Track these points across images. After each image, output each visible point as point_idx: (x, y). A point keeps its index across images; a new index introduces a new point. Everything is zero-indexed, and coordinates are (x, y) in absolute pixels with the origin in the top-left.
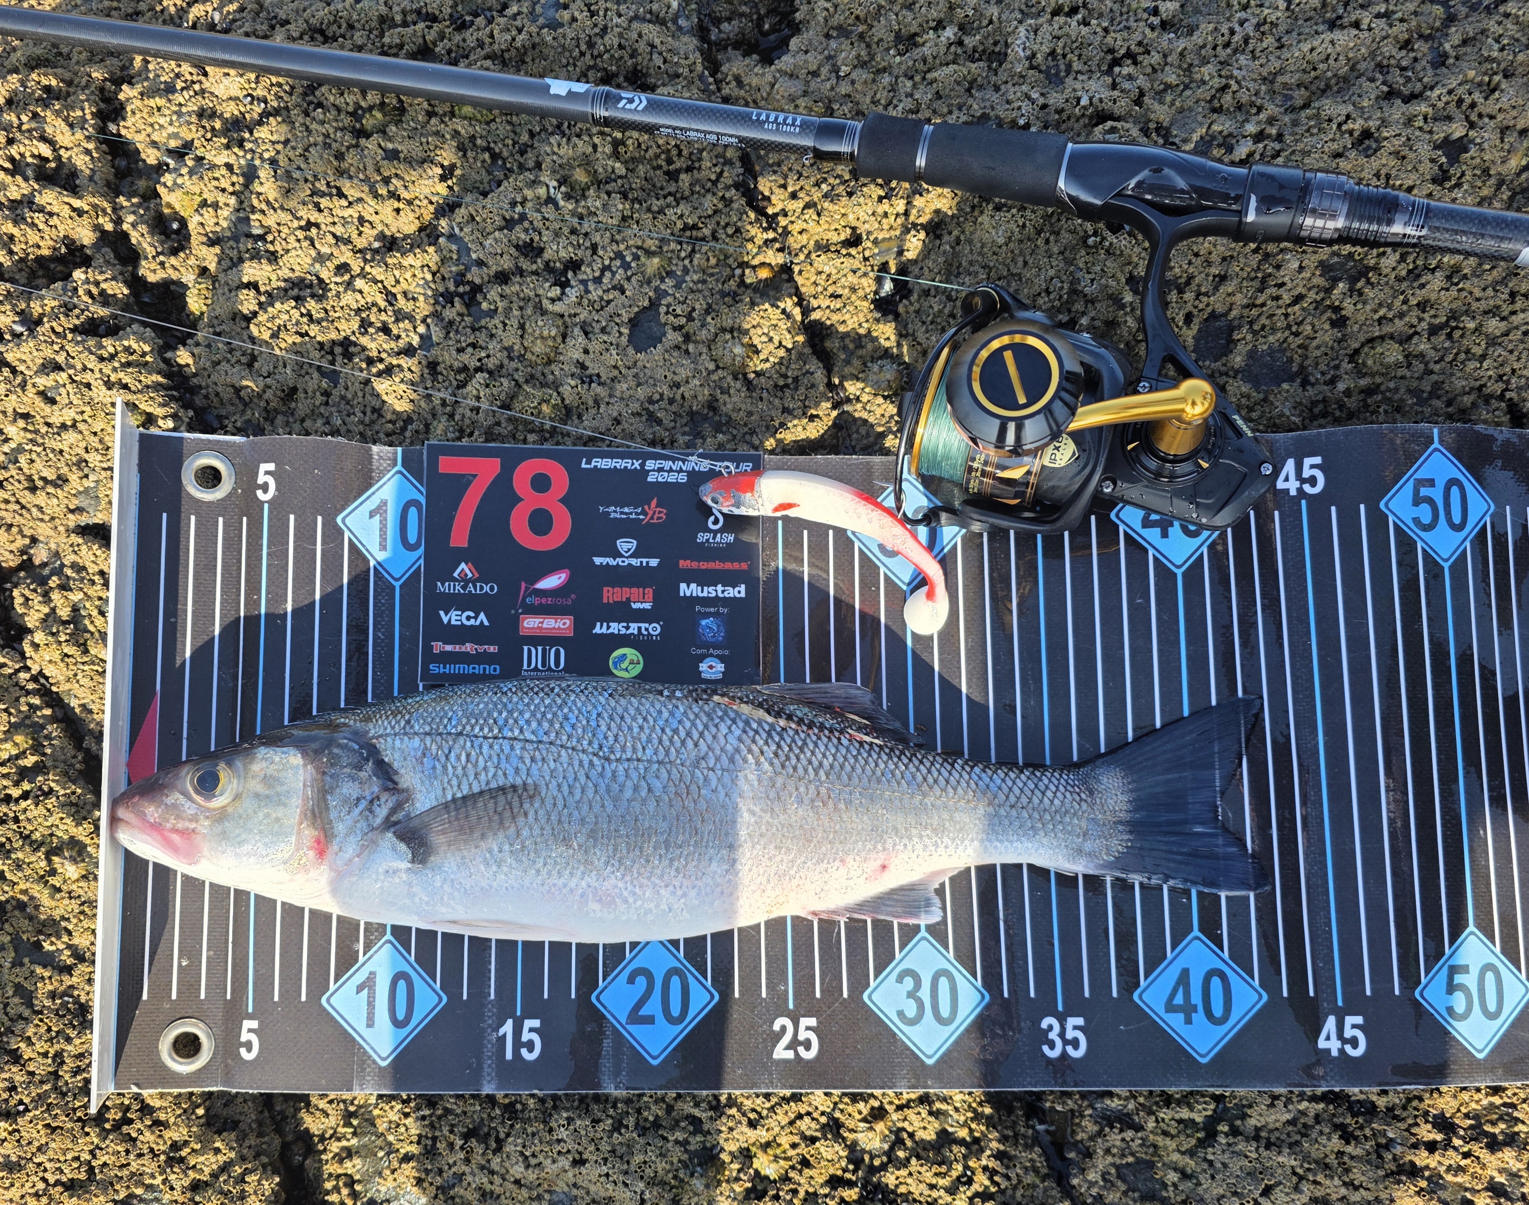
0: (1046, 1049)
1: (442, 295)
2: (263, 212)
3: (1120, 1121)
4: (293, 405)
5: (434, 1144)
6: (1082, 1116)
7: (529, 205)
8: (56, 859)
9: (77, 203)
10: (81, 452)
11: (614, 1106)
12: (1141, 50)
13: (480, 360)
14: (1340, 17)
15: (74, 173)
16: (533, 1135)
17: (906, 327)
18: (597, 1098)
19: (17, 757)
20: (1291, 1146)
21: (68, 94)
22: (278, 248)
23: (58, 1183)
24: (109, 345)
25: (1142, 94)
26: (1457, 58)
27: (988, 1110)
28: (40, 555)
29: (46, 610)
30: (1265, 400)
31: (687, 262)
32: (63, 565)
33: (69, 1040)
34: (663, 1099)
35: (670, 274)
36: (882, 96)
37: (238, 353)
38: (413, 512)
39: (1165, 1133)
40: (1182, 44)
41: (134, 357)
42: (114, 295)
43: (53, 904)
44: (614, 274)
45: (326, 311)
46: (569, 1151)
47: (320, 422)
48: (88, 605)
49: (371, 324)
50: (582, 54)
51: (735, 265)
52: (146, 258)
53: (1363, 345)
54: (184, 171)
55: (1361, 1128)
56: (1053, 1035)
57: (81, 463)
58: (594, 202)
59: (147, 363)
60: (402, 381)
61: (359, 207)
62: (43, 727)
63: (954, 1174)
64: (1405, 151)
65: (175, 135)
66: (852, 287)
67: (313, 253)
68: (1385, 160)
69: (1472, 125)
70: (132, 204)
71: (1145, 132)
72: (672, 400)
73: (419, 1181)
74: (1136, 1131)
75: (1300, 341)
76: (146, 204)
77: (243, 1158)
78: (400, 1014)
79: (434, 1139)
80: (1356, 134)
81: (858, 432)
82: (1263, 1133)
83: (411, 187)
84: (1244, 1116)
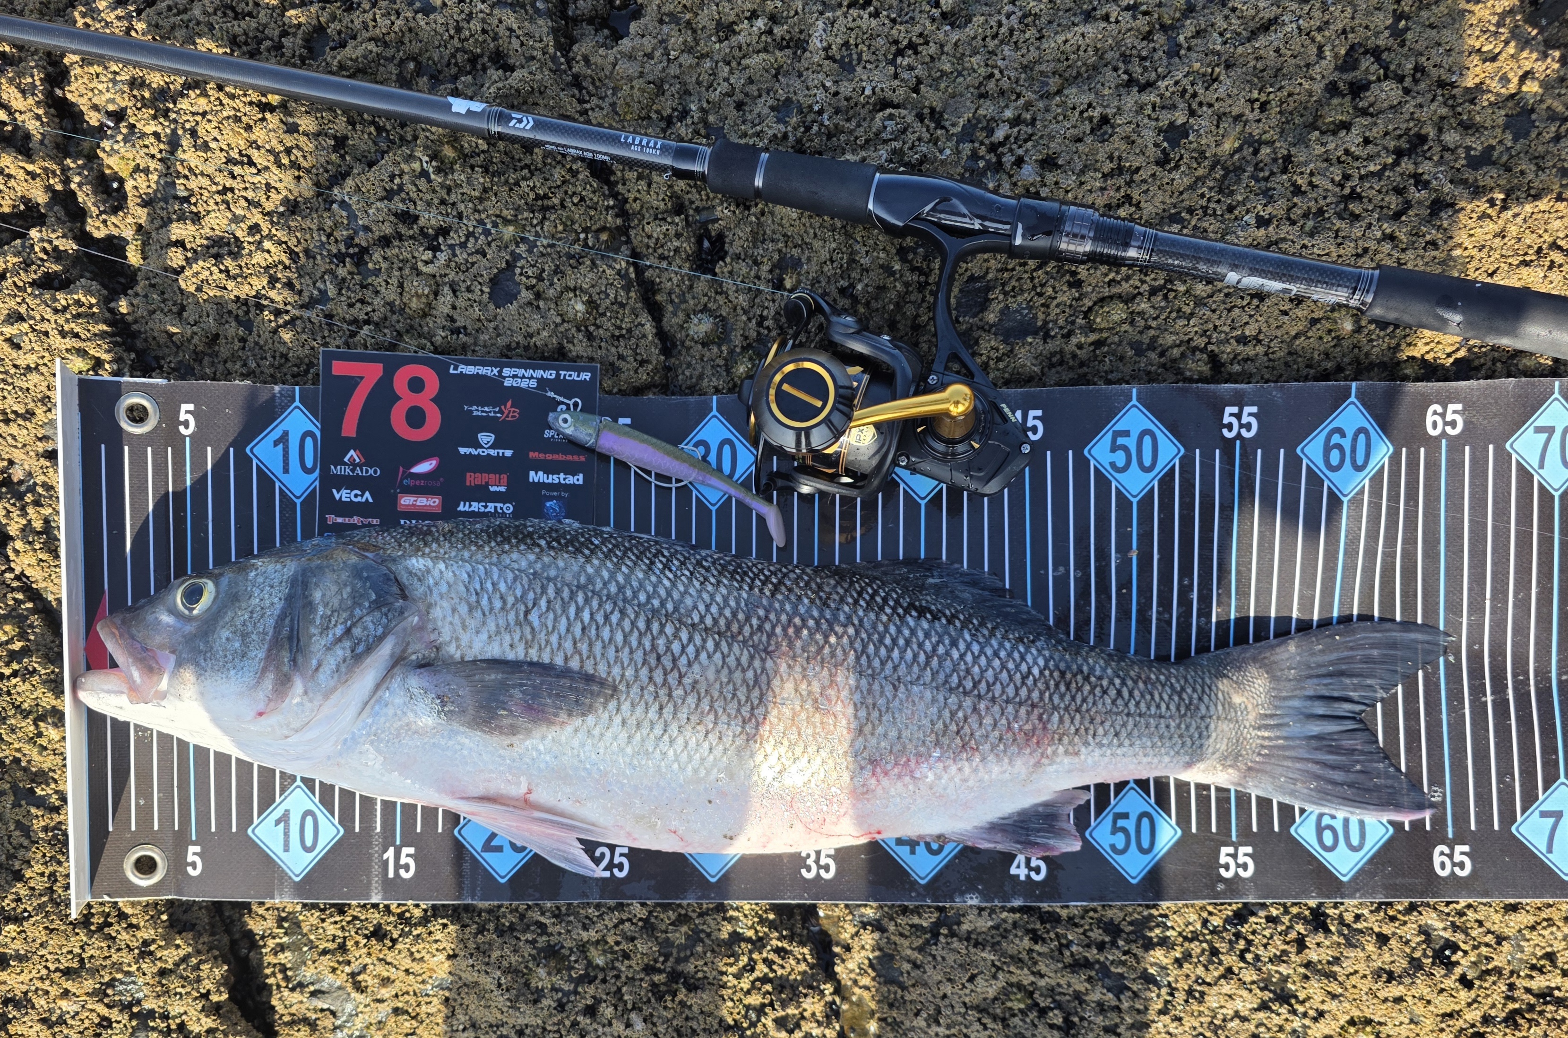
0: (804, 872)
1: (335, 256)
2: (186, 177)
3: (871, 924)
4: (217, 348)
5: (345, 943)
6: (845, 922)
7: (406, 177)
8: (42, 724)
9: (30, 167)
10: (45, 389)
11: (479, 915)
12: (922, 41)
13: (367, 314)
14: (1094, 9)
15: (28, 136)
16: (418, 937)
17: (720, 285)
18: (466, 909)
19: (7, 642)
20: (993, 945)
21: (21, 60)
22: (201, 209)
23: (57, 970)
24: (62, 299)
25: (919, 81)
26: (1189, 49)
27: (771, 916)
28: (17, 474)
29: (24, 522)
30: (1011, 352)
31: (538, 229)
32: (35, 485)
33: (60, 863)
35: (523, 240)
36: (704, 78)
37: (170, 303)
38: (309, 442)
40: (955, 36)
41: (82, 310)
42: (66, 251)
43: (42, 759)
44: (477, 239)
45: (240, 267)
47: (238, 365)
49: (278, 280)
50: (452, 37)
51: (580, 230)
52: (91, 216)
53: (1095, 304)
54: (120, 137)
56: (810, 862)
58: (459, 176)
59: (94, 313)
60: (304, 331)
61: (266, 175)
62: (27, 618)
63: (741, 965)
64: (1134, 137)
65: (112, 101)
66: (677, 250)
67: (230, 215)
68: (1117, 144)
69: (1192, 113)
70: (79, 166)
71: (920, 117)
72: (527, 348)
73: (334, 970)
74: (883, 932)
75: (1043, 300)
76: (90, 166)
77: (199, 952)
78: (309, 843)
79: (345, 938)
80: (1096, 120)
81: (683, 374)
82: (973, 936)
83: (309, 157)
84: (959, 922)
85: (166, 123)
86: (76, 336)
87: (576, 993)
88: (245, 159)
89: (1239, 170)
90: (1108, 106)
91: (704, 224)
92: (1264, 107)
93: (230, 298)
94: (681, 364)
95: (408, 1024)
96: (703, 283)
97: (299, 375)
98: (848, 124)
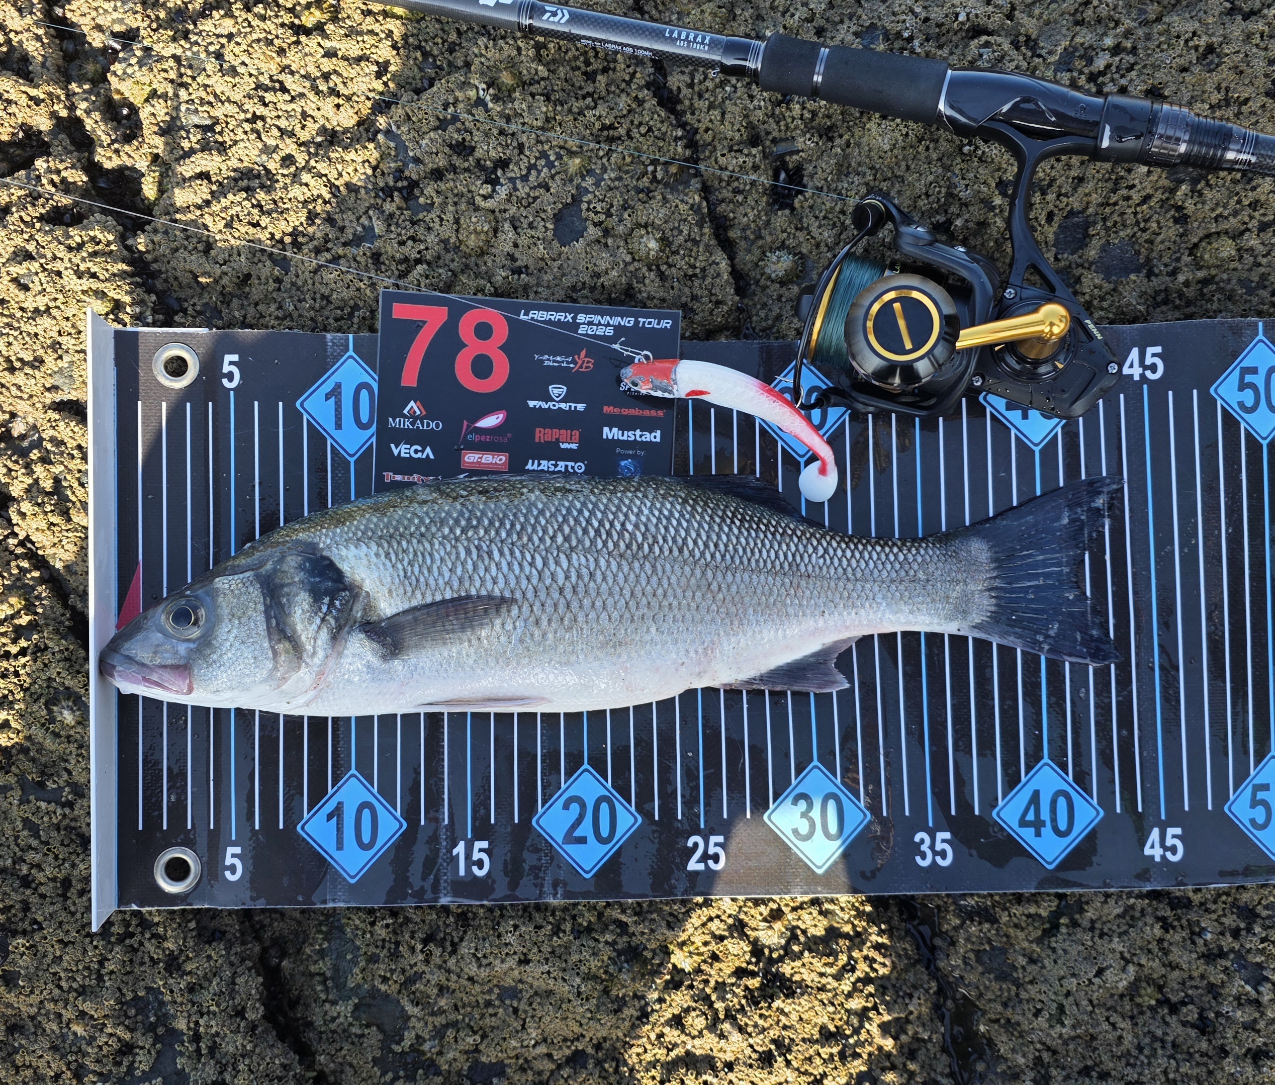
0: (918, 859)
1: (382, 189)
2: (210, 103)
3: (979, 914)
4: (247, 289)
5: (397, 947)
6: (947, 911)
7: (461, 106)
8: (55, 708)
9: (33, 92)
10: (55, 335)
11: (553, 914)
13: (419, 252)
15: (25, 59)
16: (485, 938)
17: (801, 220)
18: (538, 907)
19: (13, 617)
20: (1120, 935)
22: (227, 139)
24: (76, 235)
27: (868, 908)
28: (18, 428)
29: (30, 481)
30: (1115, 290)
31: (605, 160)
32: (41, 439)
33: (74, 866)
34: (595, 908)
35: (590, 172)
37: (195, 240)
38: (364, 395)
39: (1016, 926)
41: (100, 247)
42: (75, 183)
43: (54, 747)
44: (539, 172)
45: (275, 202)
46: (515, 953)
47: (273, 307)
48: (69, 477)
49: (317, 215)
51: (648, 162)
52: (101, 145)
53: (1201, 240)
54: (133, 61)
55: (1179, 919)
56: (925, 848)
57: (55, 346)
58: (520, 105)
59: (112, 251)
61: (301, 102)
62: (33, 588)
63: (840, 963)
64: (1243, 67)
65: (121, 21)
66: (753, 183)
67: (260, 145)
68: (1224, 74)
70: (85, 91)
71: (1016, 45)
72: (593, 289)
73: (385, 980)
74: (992, 923)
75: (1146, 236)
76: (96, 90)
77: (232, 964)
78: (366, 839)
79: (397, 944)
80: (1201, 50)
81: (757, 315)
82: (1098, 925)
83: (349, 84)
84: (1082, 911)
85: (188, 46)
86: (94, 276)
88: (277, 85)
90: (1213, 34)
91: (781, 157)
93: (264, 236)
94: (755, 305)
95: (470, 1040)
96: (781, 218)
97: (342, 318)
98: (939, 53)
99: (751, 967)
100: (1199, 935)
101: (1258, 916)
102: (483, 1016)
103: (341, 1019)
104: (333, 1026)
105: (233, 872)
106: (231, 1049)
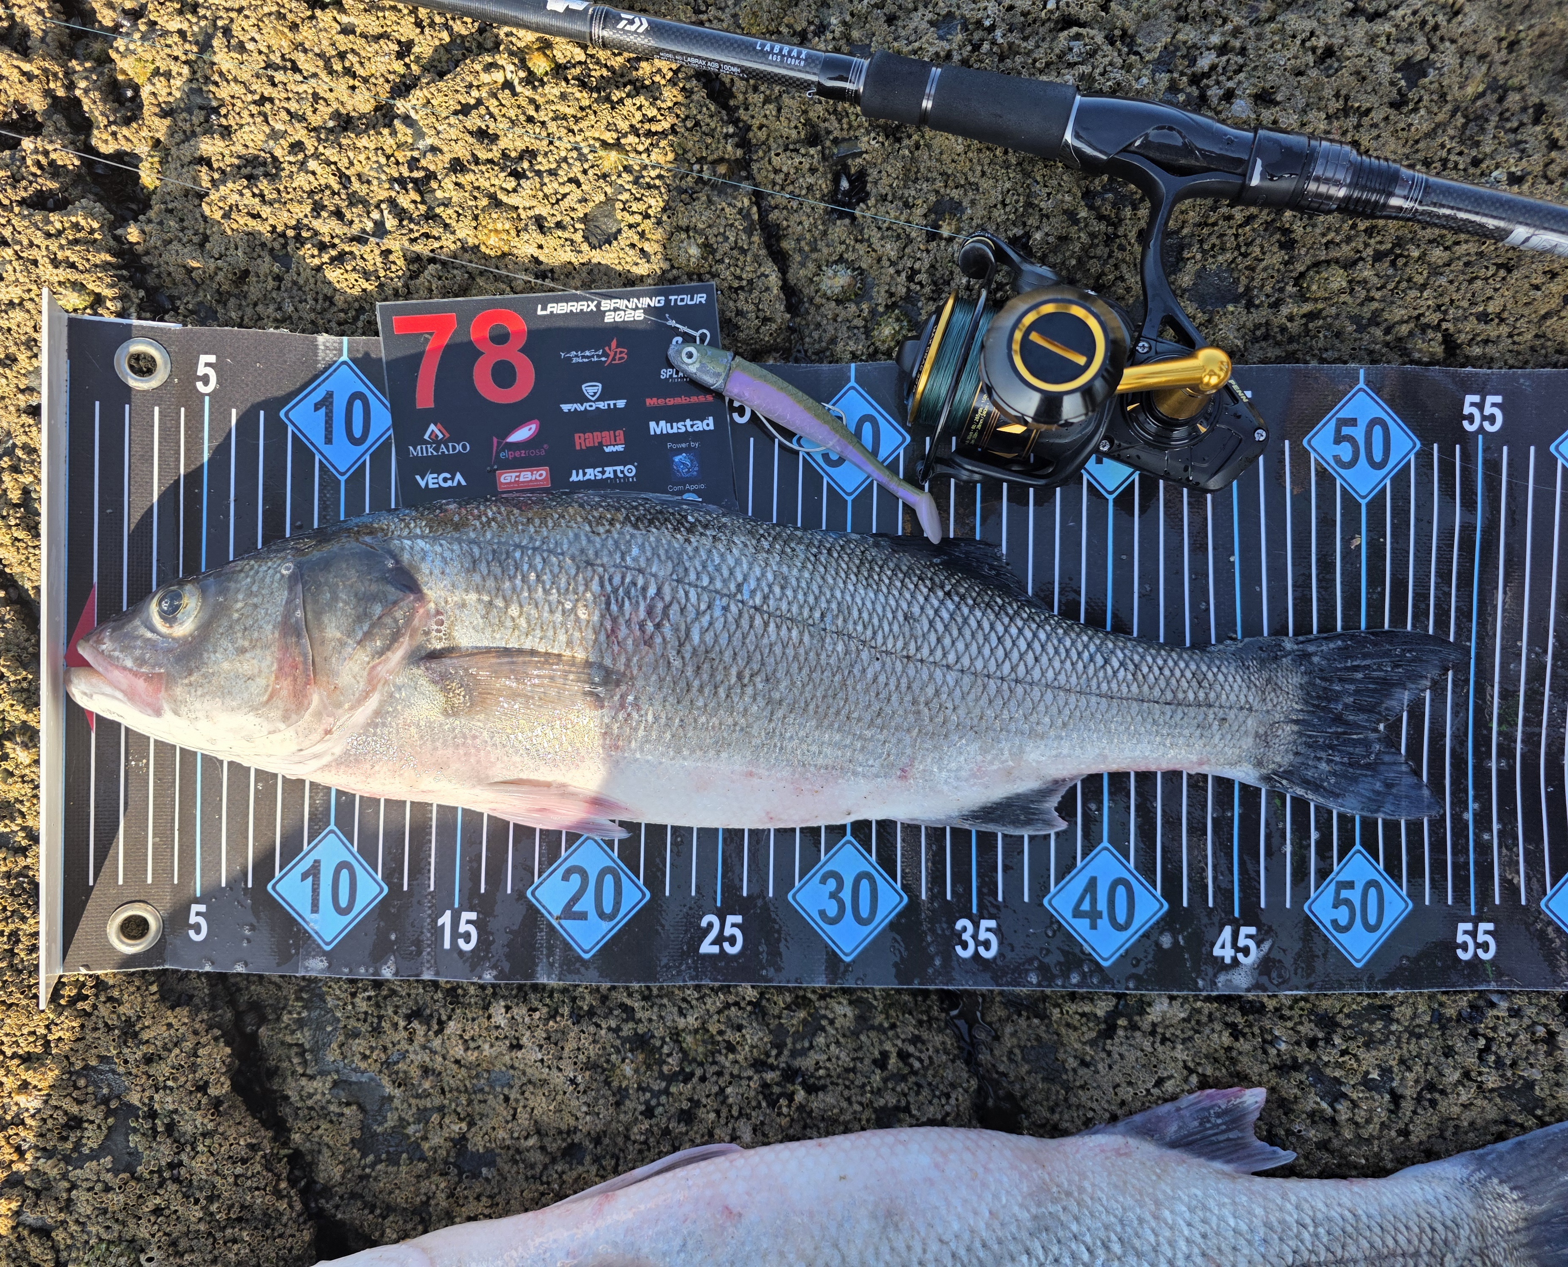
0: (959, 950)
1: (396, 181)
2: (216, 84)
3: (1027, 1008)
4: (245, 288)
5: (380, 1022)
7: (486, 89)
9: (26, 67)
10: (30, 330)
11: (551, 996)
13: (432, 251)
15: (26, 34)
16: (473, 1020)
17: (861, 232)
18: (535, 988)
20: (1184, 1041)
22: (232, 122)
24: (57, 221)
30: (1210, 321)
31: (644, 156)
32: (14, 446)
33: (25, 919)
35: (627, 169)
37: (190, 232)
38: (359, 405)
39: (1068, 1025)
41: (81, 235)
42: (65, 166)
44: (570, 166)
45: (279, 191)
46: (506, 1037)
47: (272, 307)
49: (324, 207)
51: (693, 160)
52: (98, 128)
53: (1309, 269)
54: (137, 36)
55: (1250, 1026)
56: (966, 937)
57: (30, 342)
58: (552, 89)
59: (95, 240)
60: (354, 269)
61: (313, 82)
64: (1366, 72)
66: (810, 188)
67: (267, 130)
68: (1344, 80)
69: (1433, 49)
70: (85, 69)
71: (1111, 39)
73: (365, 1057)
74: (1042, 1019)
75: (1248, 262)
76: (100, 69)
77: (196, 1033)
78: (344, 903)
79: (380, 1018)
80: (1319, 51)
81: (810, 336)
82: (1160, 1030)
83: (367, 63)
84: (1142, 1012)
85: (194, 20)
86: (73, 266)
87: (666, 1092)
89: (1481, 120)
90: (1332, 36)
91: (842, 160)
92: (1513, 46)
93: (264, 229)
94: (808, 325)
95: (456, 1128)
96: (840, 229)
97: (346, 322)
98: (1025, 44)
99: (771, 1060)
100: (1271, 1043)
101: (1338, 1025)
102: (470, 1102)
103: (318, 1097)
104: (310, 1103)
105: (198, 932)
106: (189, 1128)
